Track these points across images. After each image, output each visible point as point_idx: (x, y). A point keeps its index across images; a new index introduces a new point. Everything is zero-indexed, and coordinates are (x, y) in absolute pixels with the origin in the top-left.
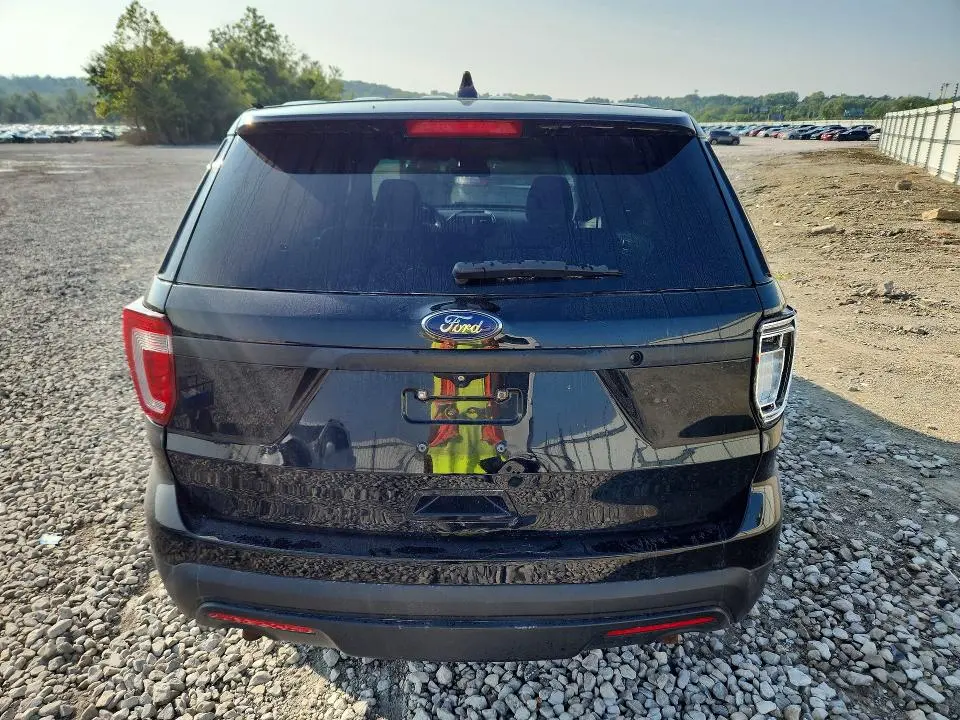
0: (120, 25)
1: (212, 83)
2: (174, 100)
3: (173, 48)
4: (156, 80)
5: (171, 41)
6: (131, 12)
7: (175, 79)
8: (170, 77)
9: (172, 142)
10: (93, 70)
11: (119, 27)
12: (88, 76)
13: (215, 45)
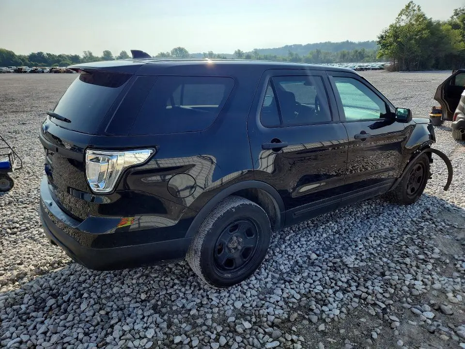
0: (400, 14)
1: (442, 38)
2: (416, 48)
3: (426, 22)
4: (411, 39)
5: (425, 19)
6: (408, 7)
7: (421, 38)
8: (417, 37)
9: (408, 69)
10: (382, 37)
11: (399, 15)
12: (378, 40)
13: (455, 17)
